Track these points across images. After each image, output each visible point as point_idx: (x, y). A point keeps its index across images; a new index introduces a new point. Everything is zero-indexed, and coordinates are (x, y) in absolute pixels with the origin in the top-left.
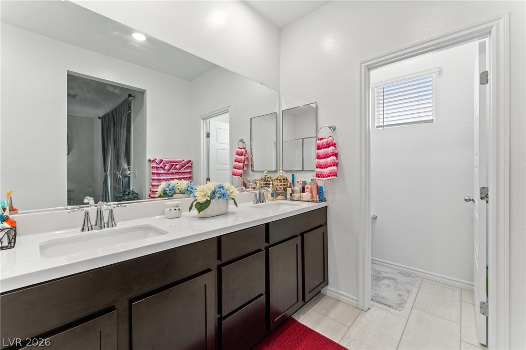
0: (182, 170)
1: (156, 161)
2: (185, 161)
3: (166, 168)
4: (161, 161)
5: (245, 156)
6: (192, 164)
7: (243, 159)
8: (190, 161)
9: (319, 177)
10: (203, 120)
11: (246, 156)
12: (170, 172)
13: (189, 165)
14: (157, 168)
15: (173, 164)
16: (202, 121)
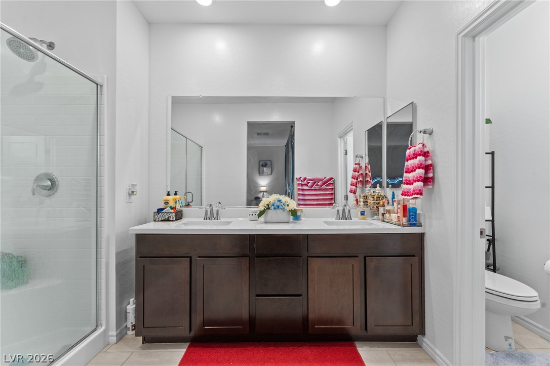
0: (324, 187)
1: (301, 179)
2: (327, 178)
3: (309, 185)
4: (305, 179)
5: (358, 172)
6: (334, 181)
7: (356, 176)
8: (332, 178)
9: (405, 195)
10: (341, 138)
11: (360, 173)
12: (313, 188)
13: (331, 182)
14: (302, 185)
15: (315, 181)
16: (339, 139)
